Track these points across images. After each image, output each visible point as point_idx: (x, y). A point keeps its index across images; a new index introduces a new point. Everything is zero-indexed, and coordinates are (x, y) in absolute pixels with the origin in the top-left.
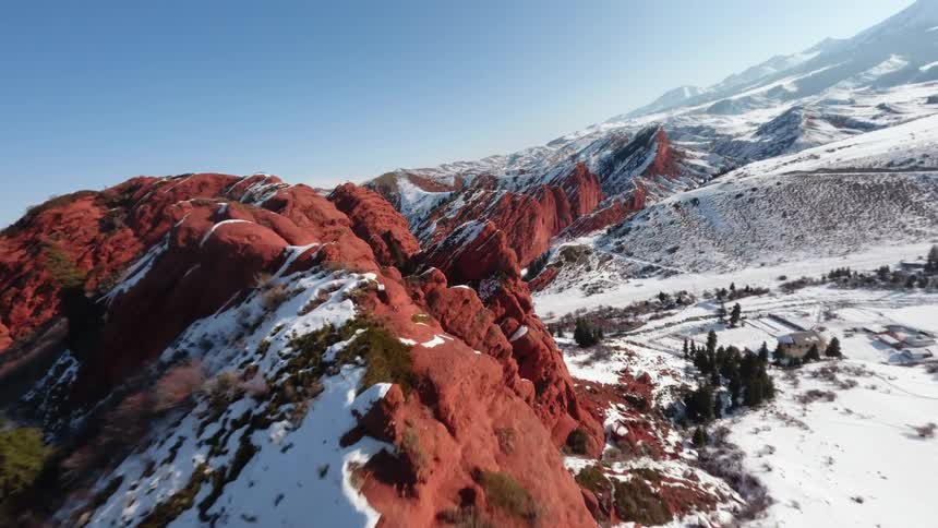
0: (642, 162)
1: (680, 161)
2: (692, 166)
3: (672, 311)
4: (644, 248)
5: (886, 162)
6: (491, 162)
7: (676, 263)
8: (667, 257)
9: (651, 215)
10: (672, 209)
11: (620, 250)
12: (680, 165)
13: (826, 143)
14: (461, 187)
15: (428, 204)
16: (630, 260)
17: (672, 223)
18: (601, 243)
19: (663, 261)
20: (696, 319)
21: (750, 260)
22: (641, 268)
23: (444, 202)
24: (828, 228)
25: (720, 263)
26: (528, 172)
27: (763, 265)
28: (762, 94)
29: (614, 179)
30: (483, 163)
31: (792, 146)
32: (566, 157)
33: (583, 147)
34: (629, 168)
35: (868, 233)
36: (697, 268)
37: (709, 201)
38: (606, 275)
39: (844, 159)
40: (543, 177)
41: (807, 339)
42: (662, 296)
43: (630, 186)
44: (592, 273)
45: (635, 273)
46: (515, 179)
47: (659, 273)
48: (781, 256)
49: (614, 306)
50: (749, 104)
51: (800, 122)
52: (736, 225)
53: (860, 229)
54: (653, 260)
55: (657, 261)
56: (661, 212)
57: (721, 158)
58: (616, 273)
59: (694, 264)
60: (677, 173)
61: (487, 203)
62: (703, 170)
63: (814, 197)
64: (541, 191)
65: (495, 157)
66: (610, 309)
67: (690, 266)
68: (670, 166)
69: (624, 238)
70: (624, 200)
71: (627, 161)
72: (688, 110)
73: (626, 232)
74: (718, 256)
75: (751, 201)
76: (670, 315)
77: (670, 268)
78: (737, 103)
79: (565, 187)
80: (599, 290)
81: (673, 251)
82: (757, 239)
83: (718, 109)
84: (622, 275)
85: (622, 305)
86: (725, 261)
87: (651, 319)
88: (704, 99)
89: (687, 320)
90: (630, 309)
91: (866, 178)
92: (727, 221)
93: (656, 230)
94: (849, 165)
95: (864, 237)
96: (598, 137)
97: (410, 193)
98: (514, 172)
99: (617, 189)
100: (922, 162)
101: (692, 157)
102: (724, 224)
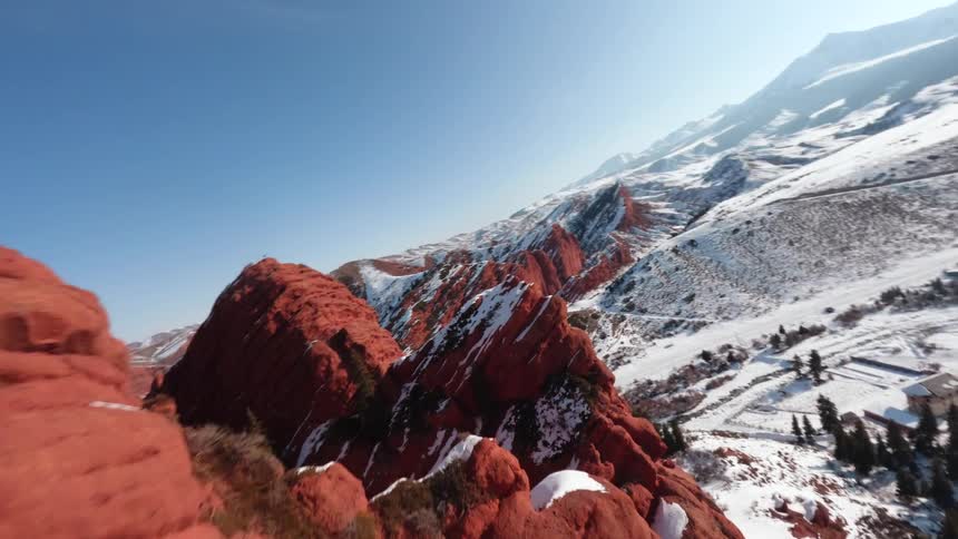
0: (613, 217)
1: (647, 213)
2: (661, 215)
3: (730, 372)
4: (657, 302)
5: (859, 181)
6: (458, 240)
7: (700, 312)
8: (686, 307)
9: (651, 264)
10: (672, 255)
11: (631, 308)
12: (649, 216)
13: (774, 179)
14: (432, 265)
15: (399, 289)
16: (646, 317)
17: (677, 269)
18: (607, 303)
19: (684, 313)
20: (765, 378)
21: (779, 296)
22: (662, 325)
23: (417, 284)
24: (842, 250)
25: (749, 306)
26: (501, 242)
27: (797, 299)
28: (690, 152)
29: (589, 237)
30: (450, 243)
31: (746, 185)
32: (533, 225)
33: (547, 214)
34: (601, 225)
35: (885, 248)
36: (726, 315)
37: (707, 240)
38: (625, 339)
39: (819, 183)
40: (519, 244)
41: (946, 386)
42: (706, 355)
43: (610, 242)
44: (610, 340)
45: (658, 332)
46: (490, 251)
47: (685, 328)
48: (809, 287)
49: (653, 378)
50: (681, 161)
51: (741, 165)
52: (747, 261)
53: (875, 246)
54: (673, 313)
55: (677, 314)
56: (661, 260)
57: (685, 204)
58: (635, 336)
59: (720, 311)
60: (650, 224)
61: (468, 278)
62: (672, 217)
63: (811, 221)
64: (523, 258)
65: (461, 235)
66: (650, 383)
67: (718, 313)
68: (640, 218)
69: (631, 294)
70: (610, 256)
71: (597, 218)
72: (631, 171)
73: (631, 286)
74: (744, 298)
75: (751, 234)
76: (729, 378)
77: (696, 320)
78: (671, 161)
79: (546, 250)
80: (625, 359)
81: (690, 299)
82: (775, 272)
83: (658, 168)
84: (643, 337)
85: (662, 375)
86: (753, 301)
87: (709, 387)
88: (642, 161)
89: (756, 381)
90: (673, 379)
91: (850, 196)
92: (734, 259)
93: (663, 280)
94: (827, 187)
95: (884, 253)
96: (558, 204)
97: (376, 280)
98: (486, 244)
99: (596, 246)
100: (893, 175)
101: (658, 207)
102: (733, 261)
